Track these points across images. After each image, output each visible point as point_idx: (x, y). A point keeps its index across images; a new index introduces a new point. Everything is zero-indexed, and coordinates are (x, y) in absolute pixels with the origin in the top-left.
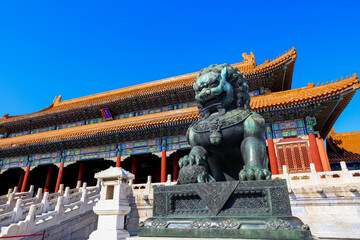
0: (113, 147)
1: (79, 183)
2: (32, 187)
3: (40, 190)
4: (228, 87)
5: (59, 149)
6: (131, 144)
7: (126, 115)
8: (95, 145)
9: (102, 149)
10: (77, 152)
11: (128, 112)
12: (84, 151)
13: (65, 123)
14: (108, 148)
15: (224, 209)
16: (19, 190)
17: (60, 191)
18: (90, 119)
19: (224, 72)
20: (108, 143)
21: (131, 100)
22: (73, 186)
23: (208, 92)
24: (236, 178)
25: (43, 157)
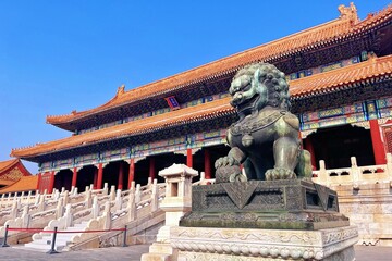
0: (182, 140)
1: (150, 179)
2: (106, 184)
3: (113, 187)
4: (262, 88)
5: (128, 145)
6: (202, 135)
7: (195, 102)
8: (163, 139)
9: (171, 142)
10: (146, 147)
11: (196, 99)
12: (152, 146)
13: (131, 116)
14: (177, 141)
15: (249, 202)
16: (95, 187)
17: (132, 188)
18: (156, 109)
19: (256, 75)
20: (177, 136)
21: (198, 85)
22: (144, 183)
23: (240, 96)
24: (263, 178)
25: (113, 153)
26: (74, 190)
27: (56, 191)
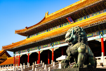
18: (62, 24)
25: (44, 46)
26: (28, 64)
27: (21, 65)
